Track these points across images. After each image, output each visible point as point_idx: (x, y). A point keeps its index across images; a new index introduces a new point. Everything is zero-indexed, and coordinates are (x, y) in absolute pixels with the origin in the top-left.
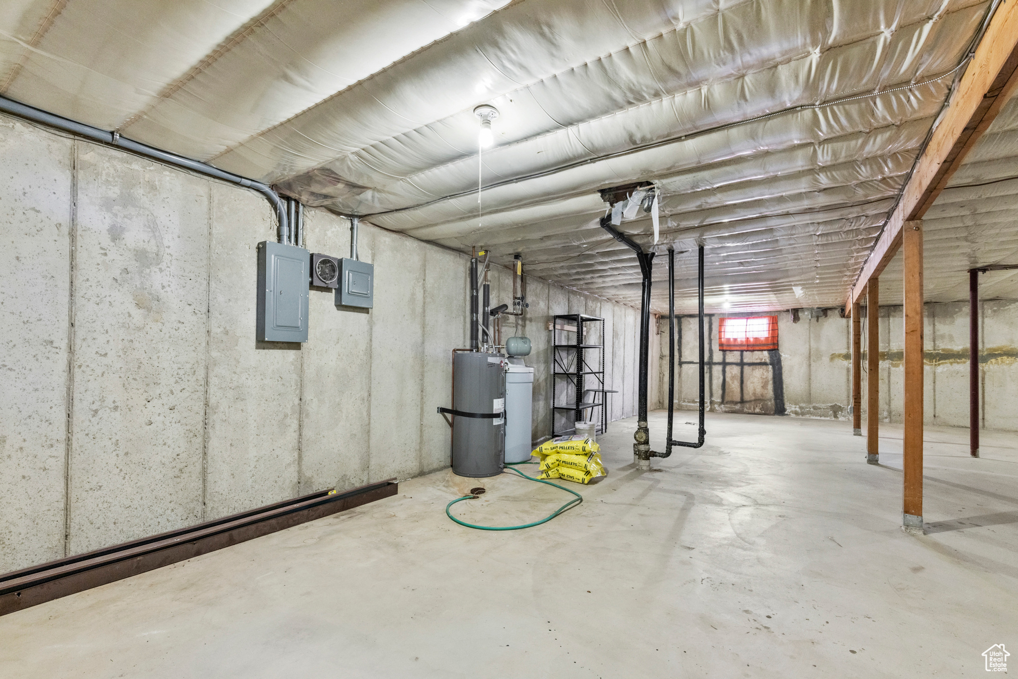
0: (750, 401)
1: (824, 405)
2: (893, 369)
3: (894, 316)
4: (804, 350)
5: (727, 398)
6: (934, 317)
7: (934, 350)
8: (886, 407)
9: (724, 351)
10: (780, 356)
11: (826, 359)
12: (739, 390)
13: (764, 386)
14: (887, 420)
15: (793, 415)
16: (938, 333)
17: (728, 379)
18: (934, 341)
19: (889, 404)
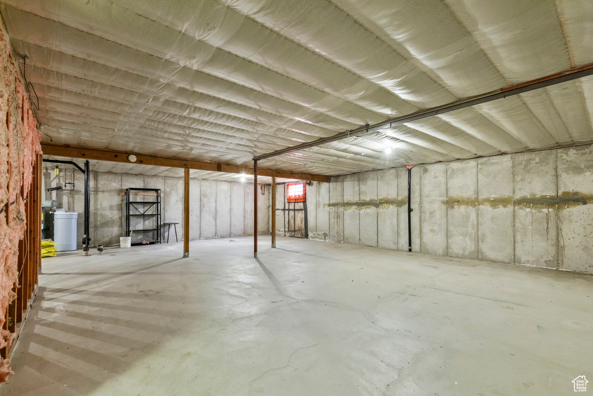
0: (297, 231)
1: (321, 233)
2: (345, 212)
3: (345, 181)
4: (314, 202)
5: (290, 229)
6: (359, 181)
7: (360, 200)
8: (343, 234)
9: (289, 203)
10: (307, 205)
11: (322, 206)
12: (294, 224)
13: (301, 222)
14: (343, 242)
15: (311, 239)
16: (361, 190)
17: (290, 218)
18: (359, 195)
19: (343, 232)
